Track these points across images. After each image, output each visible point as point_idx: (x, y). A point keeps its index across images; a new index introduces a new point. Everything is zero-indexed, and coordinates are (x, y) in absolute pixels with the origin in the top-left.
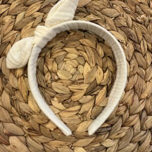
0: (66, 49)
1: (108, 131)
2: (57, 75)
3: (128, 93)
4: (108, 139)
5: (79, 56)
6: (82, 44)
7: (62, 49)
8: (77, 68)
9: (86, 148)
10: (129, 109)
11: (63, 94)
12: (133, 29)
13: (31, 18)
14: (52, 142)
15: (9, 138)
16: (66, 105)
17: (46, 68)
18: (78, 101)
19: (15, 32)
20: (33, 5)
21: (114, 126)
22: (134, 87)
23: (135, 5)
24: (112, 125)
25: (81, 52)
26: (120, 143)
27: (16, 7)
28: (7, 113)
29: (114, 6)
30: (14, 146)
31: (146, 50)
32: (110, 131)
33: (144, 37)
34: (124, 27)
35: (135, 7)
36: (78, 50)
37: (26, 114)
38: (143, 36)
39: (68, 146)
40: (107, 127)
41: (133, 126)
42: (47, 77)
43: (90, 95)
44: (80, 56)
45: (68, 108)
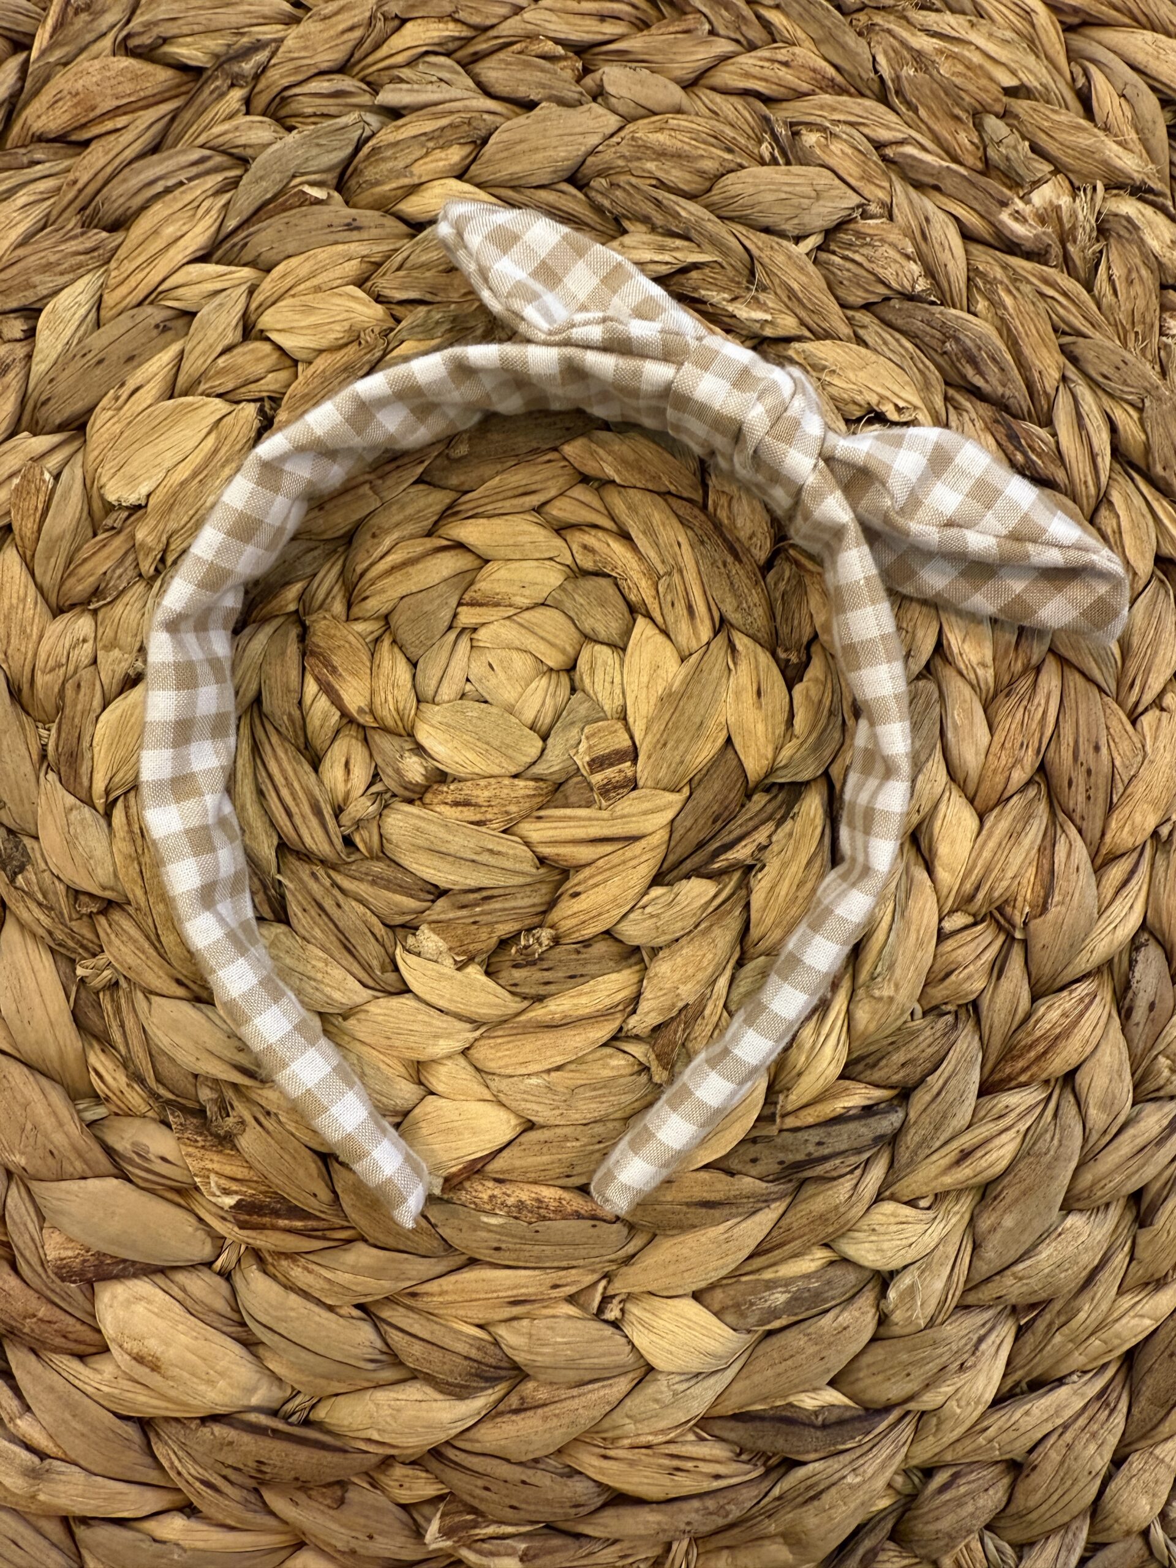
0: (469, 532)
1: (878, 1139)
2: (419, 750)
3: (1001, 823)
4: (888, 1207)
5: (577, 573)
6: (585, 479)
7: (429, 534)
8: (571, 668)
9: (719, 1295)
10: (1025, 943)
11: (484, 895)
12: (981, 305)
13: (153, 314)
14: (447, 1282)
15: (91, 1297)
16: (518, 974)
17: (323, 702)
18: (608, 934)
19: (42, 442)
20: (158, 210)
21: (920, 1099)
22: (1042, 769)
23: (977, 116)
24: (904, 1094)
25: (590, 539)
26: (985, 1223)
27: (25, 241)
28: (57, 1097)
29: (810, 138)
30: (139, 1359)
31: (1105, 461)
32: (892, 1140)
33: (1074, 360)
34: (911, 297)
35: (979, 127)
36: (561, 529)
37: (205, 1094)
38: (1063, 349)
39: (571, 1299)
40: (868, 1111)
41: (1069, 1078)
42: (339, 772)
43: (698, 872)
44: (585, 573)
45: (540, 999)
